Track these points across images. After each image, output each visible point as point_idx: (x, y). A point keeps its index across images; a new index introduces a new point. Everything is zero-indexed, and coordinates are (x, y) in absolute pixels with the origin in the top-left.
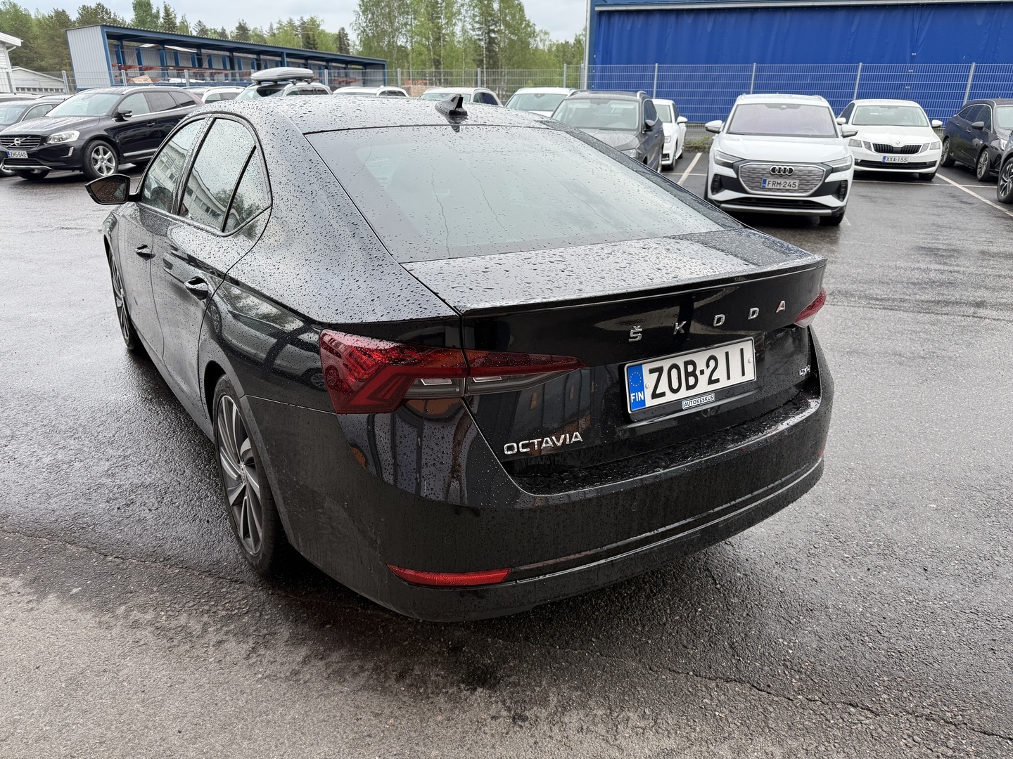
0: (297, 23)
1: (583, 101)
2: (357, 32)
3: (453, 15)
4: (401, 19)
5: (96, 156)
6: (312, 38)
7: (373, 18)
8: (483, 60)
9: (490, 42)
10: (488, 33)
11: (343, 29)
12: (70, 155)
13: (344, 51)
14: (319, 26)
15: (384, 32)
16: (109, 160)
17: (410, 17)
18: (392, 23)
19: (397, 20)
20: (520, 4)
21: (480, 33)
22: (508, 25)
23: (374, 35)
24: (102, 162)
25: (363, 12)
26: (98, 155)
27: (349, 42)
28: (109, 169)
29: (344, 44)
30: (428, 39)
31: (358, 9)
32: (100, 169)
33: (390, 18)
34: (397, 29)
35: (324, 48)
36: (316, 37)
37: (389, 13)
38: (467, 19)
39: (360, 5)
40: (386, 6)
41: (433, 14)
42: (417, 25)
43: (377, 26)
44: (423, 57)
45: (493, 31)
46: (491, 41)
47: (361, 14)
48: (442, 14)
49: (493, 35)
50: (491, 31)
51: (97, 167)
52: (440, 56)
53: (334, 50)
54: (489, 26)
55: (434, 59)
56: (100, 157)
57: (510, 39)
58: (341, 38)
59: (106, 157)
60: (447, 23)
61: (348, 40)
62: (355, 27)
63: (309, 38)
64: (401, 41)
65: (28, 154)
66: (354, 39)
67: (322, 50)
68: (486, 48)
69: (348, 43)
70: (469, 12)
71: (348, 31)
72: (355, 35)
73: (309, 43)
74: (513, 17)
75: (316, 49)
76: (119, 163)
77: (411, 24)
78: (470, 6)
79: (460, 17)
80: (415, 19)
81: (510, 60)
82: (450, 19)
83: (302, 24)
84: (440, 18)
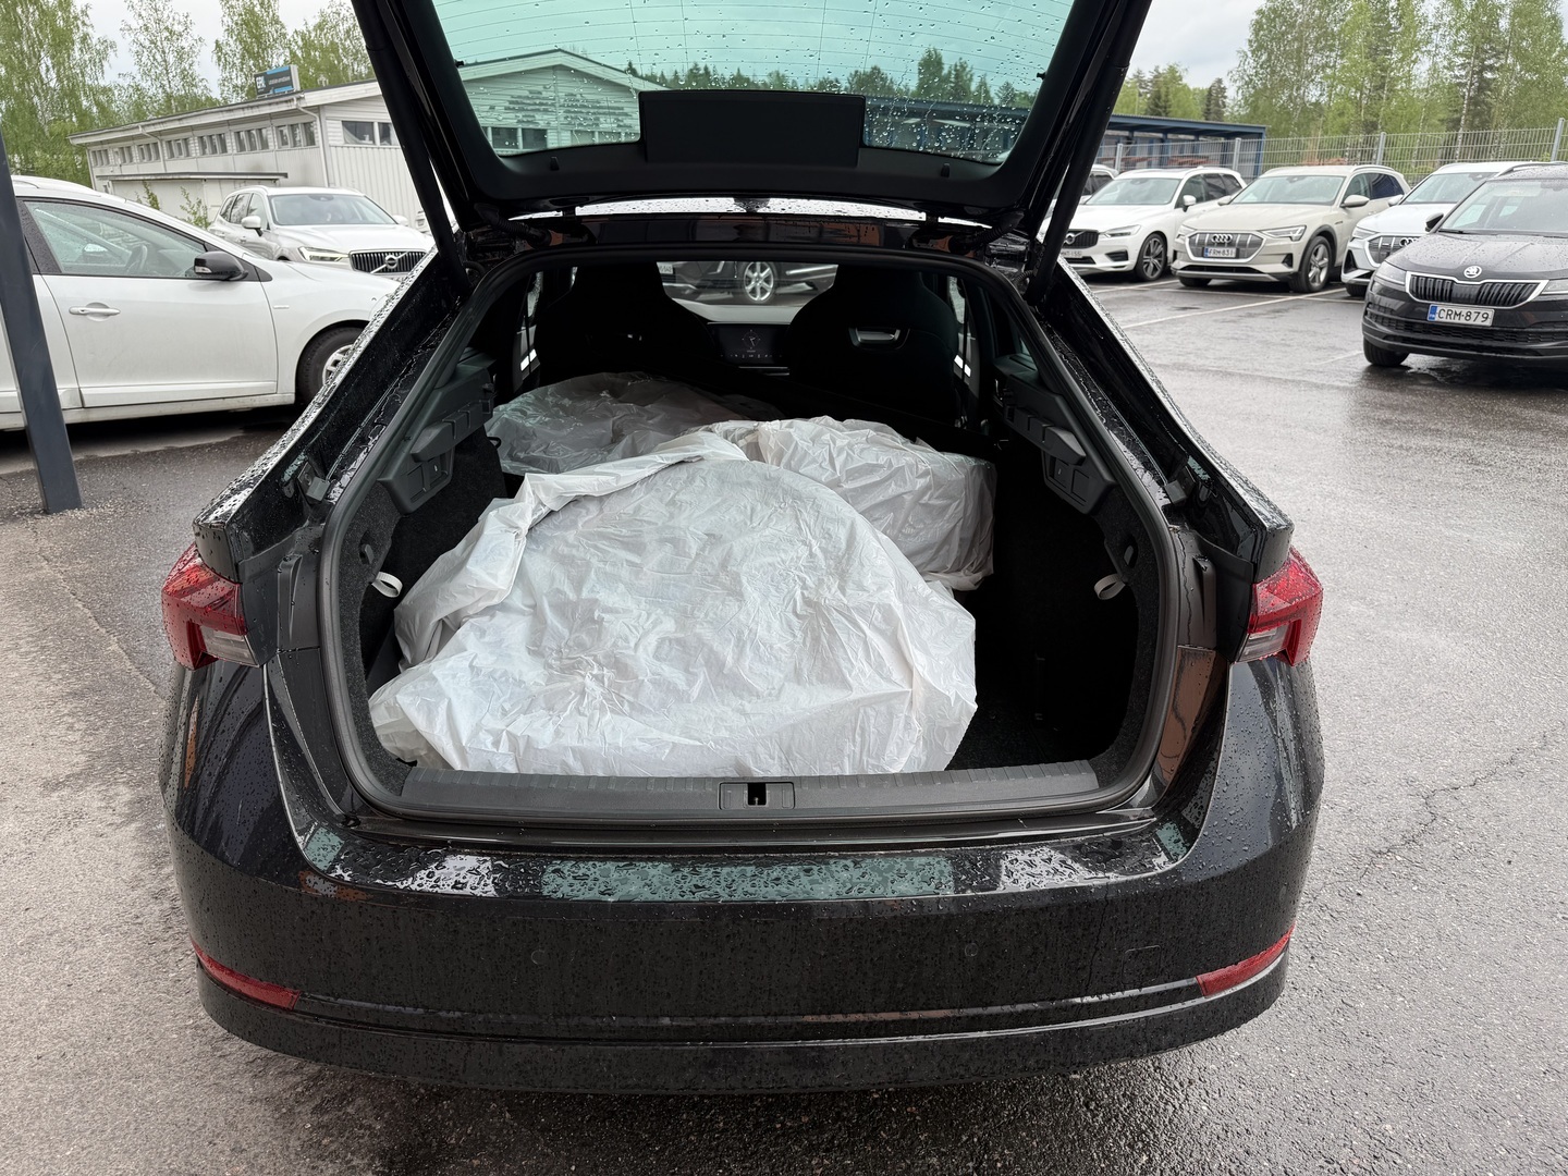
0: (1148, 76)
1: (1526, 183)
2: (1238, 84)
3: (1416, 45)
4: (1318, 59)
5: (750, 274)
6: (1163, 98)
7: (1269, 60)
8: (1459, 120)
9: (1480, 89)
10: (1480, 72)
11: (1220, 81)
12: (719, 271)
13: (1213, 115)
14: (1181, 78)
15: (1284, 82)
16: (767, 280)
17: (1334, 54)
18: (1300, 64)
19: (1310, 61)
20: (1554, 17)
21: (1463, 73)
22: (1521, 56)
23: (1266, 87)
24: (757, 282)
25: (1253, 52)
26: (753, 272)
27: (1227, 101)
28: (763, 291)
29: (1218, 105)
30: (1360, 89)
31: (1246, 48)
32: (753, 291)
33: (1299, 58)
34: (1308, 76)
35: (1180, 113)
36: (1170, 97)
37: (1299, 51)
38: (1443, 51)
39: (1250, 41)
40: (1295, 39)
41: (1378, 46)
42: (1344, 67)
43: (1273, 72)
44: (1345, 119)
45: (1491, 68)
46: (1484, 86)
47: (1250, 55)
48: (1394, 44)
49: (1489, 75)
50: (1484, 68)
51: (749, 288)
52: (1377, 115)
53: (1196, 116)
54: (1484, 60)
55: (1366, 120)
56: (756, 274)
57: (1521, 79)
58: (1214, 96)
59: (763, 275)
60: (1402, 60)
61: (1225, 97)
62: (1236, 78)
63: (1159, 98)
64: (1313, 94)
65: (674, 269)
66: (1233, 95)
67: (1176, 116)
68: (1470, 98)
69: (1224, 103)
70: (1448, 38)
71: (1226, 83)
72: (1235, 88)
73: (1157, 106)
74: (1536, 40)
75: (1167, 115)
76: (778, 285)
77: (1334, 66)
78: (1451, 27)
79: (1429, 47)
80: (1342, 57)
81: (1513, 117)
82: (1406, 53)
83: (1155, 77)
84: (1390, 52)
